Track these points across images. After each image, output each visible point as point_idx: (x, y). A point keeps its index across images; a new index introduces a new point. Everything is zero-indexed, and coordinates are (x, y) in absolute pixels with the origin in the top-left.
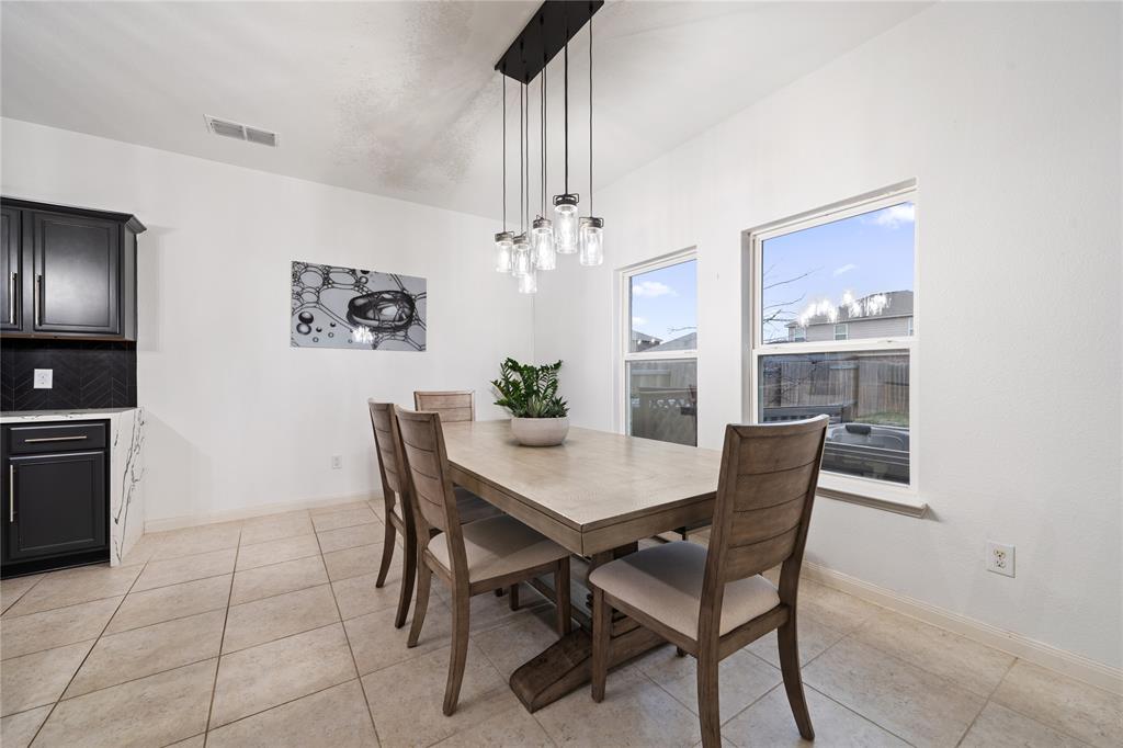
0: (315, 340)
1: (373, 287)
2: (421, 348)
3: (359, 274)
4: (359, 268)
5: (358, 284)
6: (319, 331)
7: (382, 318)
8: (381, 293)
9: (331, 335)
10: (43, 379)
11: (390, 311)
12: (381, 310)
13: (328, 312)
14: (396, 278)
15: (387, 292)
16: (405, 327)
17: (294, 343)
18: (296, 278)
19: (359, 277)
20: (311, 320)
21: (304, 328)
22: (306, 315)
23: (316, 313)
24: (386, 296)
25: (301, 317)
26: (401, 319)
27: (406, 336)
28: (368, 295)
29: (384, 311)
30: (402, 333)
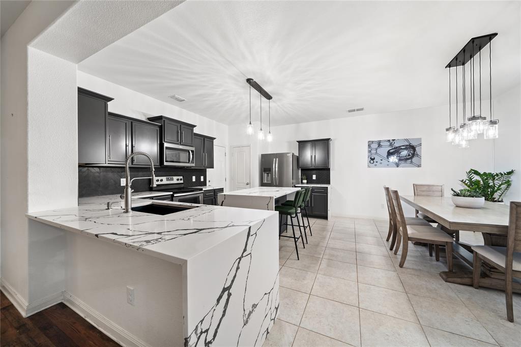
0: (376, 165)
1: (397, 145)
2: (419, 166)
3: (391, 141)
4: (391, 139)
5: (391, 145)
6: (377, 162)
7: (401, 156)
8: (400, 146)
9: (381, 163)
10: (314, 177)
11: (404, 153)
12: (400, 153)
13: (380, 155)
14: (407, 140)
15: (403, 146)
16: (411, 158)
17: (369, 167)
18: (369, 146)
19: (391, 142)
20: (374, 159)
21: (372, 162)
22: (373, 158)
23: (376, 157)
24: (403, 147)
25: (371, 158)
26: (409, 155)
27: (412, 162)
28: (395, 148)
29: (401, 153)
30: (410, 161)
